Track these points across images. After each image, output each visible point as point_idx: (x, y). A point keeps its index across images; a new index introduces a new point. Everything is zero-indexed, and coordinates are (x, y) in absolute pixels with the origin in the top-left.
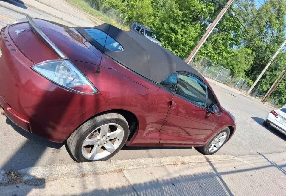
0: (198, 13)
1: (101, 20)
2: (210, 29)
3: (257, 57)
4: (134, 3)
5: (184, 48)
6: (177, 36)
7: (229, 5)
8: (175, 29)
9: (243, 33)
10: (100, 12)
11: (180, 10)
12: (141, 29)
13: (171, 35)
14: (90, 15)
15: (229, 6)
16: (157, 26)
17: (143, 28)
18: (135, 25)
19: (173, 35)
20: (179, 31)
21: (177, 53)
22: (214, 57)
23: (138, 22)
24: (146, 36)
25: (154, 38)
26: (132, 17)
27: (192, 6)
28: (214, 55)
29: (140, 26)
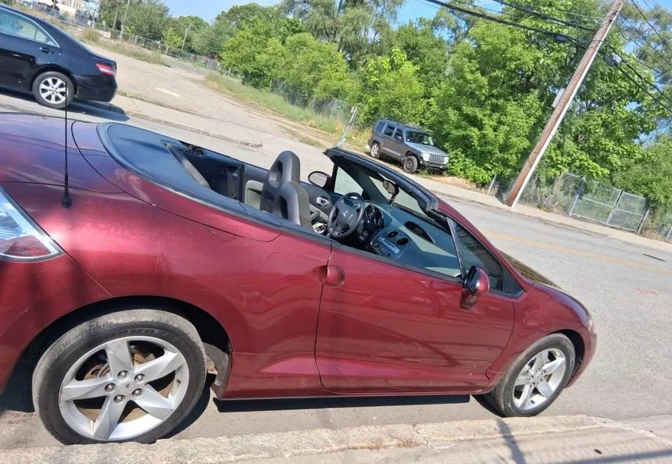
0: (530, 73)
1: (310, 126)
2: (562, 104)
4: (378, 80)
5: (506, 156)
6: (484, 132)
7: (599, 41)
8: (475, 117)
10: (308, 112)
11: (483, 74)
12: (396, 129)
13: (468, 132)
14: (285, 120)
15: (601, 43)
16: (433, 119)
17: (401, 126)
18: (382, 124)
19: (474, 132)
20: (486, 121)
21: (491, 170)
22: (591, 170)
23: (390, 118)
24: (407, 143)
25: (429, 144)
26: (376, 109)
27: (511, 59)
28: (589, 164)
29: (393, 123)
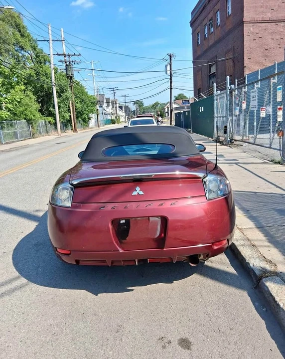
3: (35, 89)
9: (11, 71)
